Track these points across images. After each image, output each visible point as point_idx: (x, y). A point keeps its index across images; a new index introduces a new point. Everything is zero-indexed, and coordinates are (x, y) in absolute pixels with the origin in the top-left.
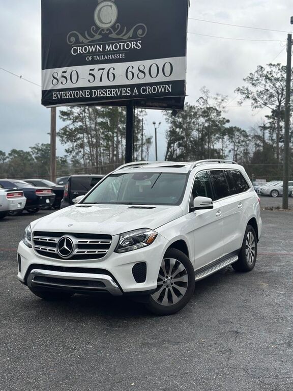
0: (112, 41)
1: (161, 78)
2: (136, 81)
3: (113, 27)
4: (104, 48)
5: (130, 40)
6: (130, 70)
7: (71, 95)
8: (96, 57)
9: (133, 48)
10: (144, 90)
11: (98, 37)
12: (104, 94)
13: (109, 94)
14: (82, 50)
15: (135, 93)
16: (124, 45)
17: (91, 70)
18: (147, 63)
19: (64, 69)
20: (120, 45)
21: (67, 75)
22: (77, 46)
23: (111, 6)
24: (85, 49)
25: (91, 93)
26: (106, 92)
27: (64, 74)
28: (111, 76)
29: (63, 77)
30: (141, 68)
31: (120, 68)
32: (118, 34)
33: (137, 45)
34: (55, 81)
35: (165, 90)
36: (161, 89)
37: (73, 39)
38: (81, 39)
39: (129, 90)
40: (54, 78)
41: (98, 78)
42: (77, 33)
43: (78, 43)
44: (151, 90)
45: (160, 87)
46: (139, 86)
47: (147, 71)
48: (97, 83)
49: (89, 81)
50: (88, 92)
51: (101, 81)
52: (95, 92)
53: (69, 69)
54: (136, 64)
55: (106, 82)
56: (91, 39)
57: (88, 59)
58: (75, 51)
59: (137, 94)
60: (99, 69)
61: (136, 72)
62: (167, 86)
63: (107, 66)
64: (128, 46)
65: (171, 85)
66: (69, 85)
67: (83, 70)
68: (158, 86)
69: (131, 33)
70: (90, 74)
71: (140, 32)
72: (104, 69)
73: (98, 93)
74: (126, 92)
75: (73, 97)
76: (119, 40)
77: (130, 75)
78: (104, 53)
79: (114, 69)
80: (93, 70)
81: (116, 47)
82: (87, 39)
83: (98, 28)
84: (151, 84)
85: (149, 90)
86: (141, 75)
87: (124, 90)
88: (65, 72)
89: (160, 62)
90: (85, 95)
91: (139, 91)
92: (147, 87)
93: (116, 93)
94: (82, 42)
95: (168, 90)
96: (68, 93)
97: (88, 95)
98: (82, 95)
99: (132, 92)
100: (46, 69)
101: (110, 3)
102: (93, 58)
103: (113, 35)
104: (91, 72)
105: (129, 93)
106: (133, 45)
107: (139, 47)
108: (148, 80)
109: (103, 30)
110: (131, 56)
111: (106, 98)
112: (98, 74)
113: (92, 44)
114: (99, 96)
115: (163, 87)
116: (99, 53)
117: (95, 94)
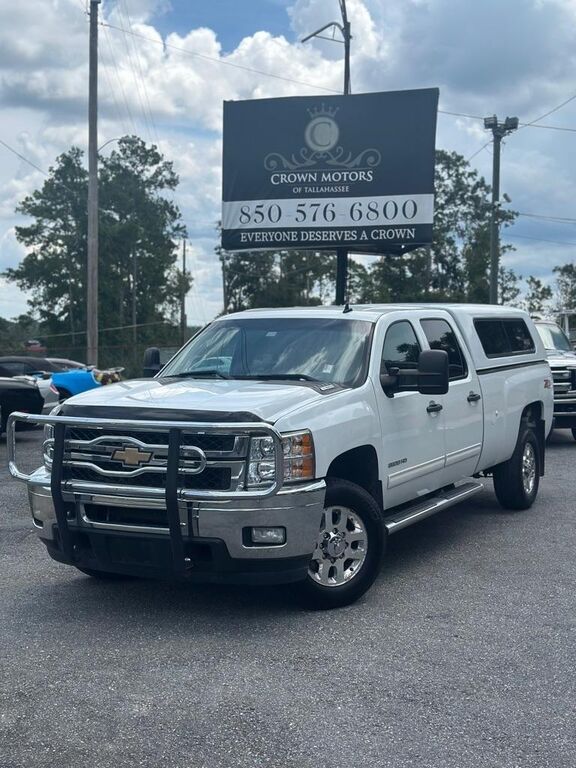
0: (331, 169)
1: (400, 220)
2: (364, 222)
3: (333, 151)
4: (319, 177)
5: (357, 168)
6: (357, 207)
7: (269, 237)
8: (308, 189)
9: (360, 179)
10: (376, 235)
11: (310, 162)
12: (319, 238)
13: (326, 238)
14: (287, 179)
15: (364, 238)
16: (348, 175)
17: (299, 205)
18: (381, 200)
19: (259, 202)
20: (343, 176)
21: (264, 210)
22: (280, 174)
23: (329, 124)
24: (292, 178)
25: (299, 236)
26: (321, 235)
27: (259, 210)
28: (329, 215)
29: (257, 212)
30: (373, 207)
31: (343, 204)
32: (339, 160)
33: (366, 176)
34: (245, 218)
35: (406, 236)
36: (400, 234)
37: (273, 163)
38: (286, 163)
39: (354, 233)
40: (244, 213)
41: (310, 216)
42: (281, 156)
43: (281, 169)
44: (386, 235)
45: (399, 231)
46: (368, 229)
47: (380, 210)
48: (309, 223)
49: (296, 219)
50: (294, 234)
51: (314, 219)
52: (305, 234)
53: (268, 203)
54: (365, 201)
55: (320, 222)
56: (300, 165)
57: (296, 190)
58: (277, 179)
59: (366, 239)
60: (312, 205)
61: (365, 210)
62: (409, 230)
63: (323, 201)
64: (353, 176)
65: (414, 230)
66: (266, 224)
67: (289, 205)
68: (396, 230)
69: (358, 161)
70: (298, 211)
71: (371, 159)
72: (318, 205)
73: (310, 236)
75: (271, 240)
76: (342, 169)
77: (356, 214)
78: (320, 183)
79: (333, 205)
80: (303, 205)
81: (337, 177)
82: (294, 164)
83: (310, 151)
84: (386, 228)
85: (383, 235)
86: (372, 215)
87: (348, 233)
88: (261, 206)
89: (400, 199)
90: (291, 238)
91: (369, 236)
92: (381, 231)
93: (336, 236)
94: (288, 169)
95: (410, 235)
96: (265, 235)
97: (295, 238)
98: (286, 238)
99: (359, 236)
100: (231, 201)
101: (327, 120)
102: (303, 190)
103: (333, 162)
104: (300, 208)
105: (354, 238)
106: (361, 176)
107: (369, 179)
108: (382, 221)
109: (318, 154)
110: (358, 190)
111: (321, 243)
112: (310, 211)
113: (300, 171)
114: (310, 240)
115: (403, 231)
116: (312, 184)
117: (305, 237)
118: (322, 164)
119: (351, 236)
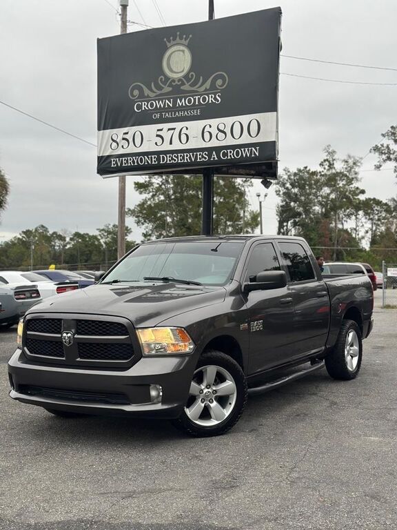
0: (184, 94)
1: (245, 139)
2: (214, 143)
3: (186, 77)
4: (175, 102)
5: (207, 92)
6: (207, 129)
7: (133, 162)
8: (165, 115)
9: (210, 102)
10: (225, 155)
11: (167, 89)
12: (175, 160)
13: (181, 160)
14: (147, 106)
15: (214, 158)
16: (199, 99)
17: (158, 130)
18: (228, 121)
19: (125, 130)
20: (195, 99)
21: (129, 137)
22: (141, 102)
23: (183, 51)
24: (152, 105)
25: (158, 159)
26: (177, 157)
27: (126, 136)
28: (184, 138)
29: (123, 139)
30: (221, 127)
31: (195, 127)
32: (192, 85)
33: (215, 99)
34: (114, 145)
35: (251, 154)
36: (246, 153)
37: (136, 92)
38: (147, 92)
39: (205, 154)
40: (113, 140)
41: (167, 140)
42: (142, 85)
43: (142, 96)
44: (233, 154)
45: (244, 150)
46: (218, 149)
47: (228, 131)
48: (166, 147)
49: (156, 143)
50: (155, 157)
51: (171, 143)
52: (163, 157)
53: (132, 130)
54: (215, 122)
55: (177, 146)
56: (159, 92)
57: (155, 116)
58: (139, 107)
59: (216, 159)
60: (169, 129)
61: (214, 131)
62: (253, 149)
63: (178, 125)
64: (204, 99)
65: (258, 148)
66: (131, 149)
67: (149, 130)
68: (243, 149)
69: (208, 85)
70: (157, 136)
71: (219, 82)
72: (174, 129)
73: (168, 159)
74: (202, 158)
75: (136, 164)
76: (194, 93)
77: (207, 136)
78: (175, 108)
79: (187, 129)
80: (161, 130)
81: (190, 101)
82: (154, 92)
83: (167, 78)
84: (233, 147)
85: (231, 154)
86: (221, 135)
87: (200, 154)
88: (127, 133)
89: (245, 119)
90: (152, 162)
91: (218, 156)
92: (229, 151)
93: (190, 158)
94: (148, 96)
95: (255, 153)
96: (130, 159)
97: (155, 162)
98: (148, 162)
99: (210, 157)
100: (104, 129)
101: (182, 48)
102: (161, 115)
103: (186, 87)
104: (159, 133)
105: (206, 158)
106: (210, 99)
107: (218, 101)
108: (230, 141)
109: (174, 81)
110: (209, 112)
111: (178, 165)
112: (167, 135)
113: (159, 98)
114: (168, 162)
115: (248, 150)
116: (168, 109)
117: (163, 160)
118: (177, 90)
119: (203, 157)
